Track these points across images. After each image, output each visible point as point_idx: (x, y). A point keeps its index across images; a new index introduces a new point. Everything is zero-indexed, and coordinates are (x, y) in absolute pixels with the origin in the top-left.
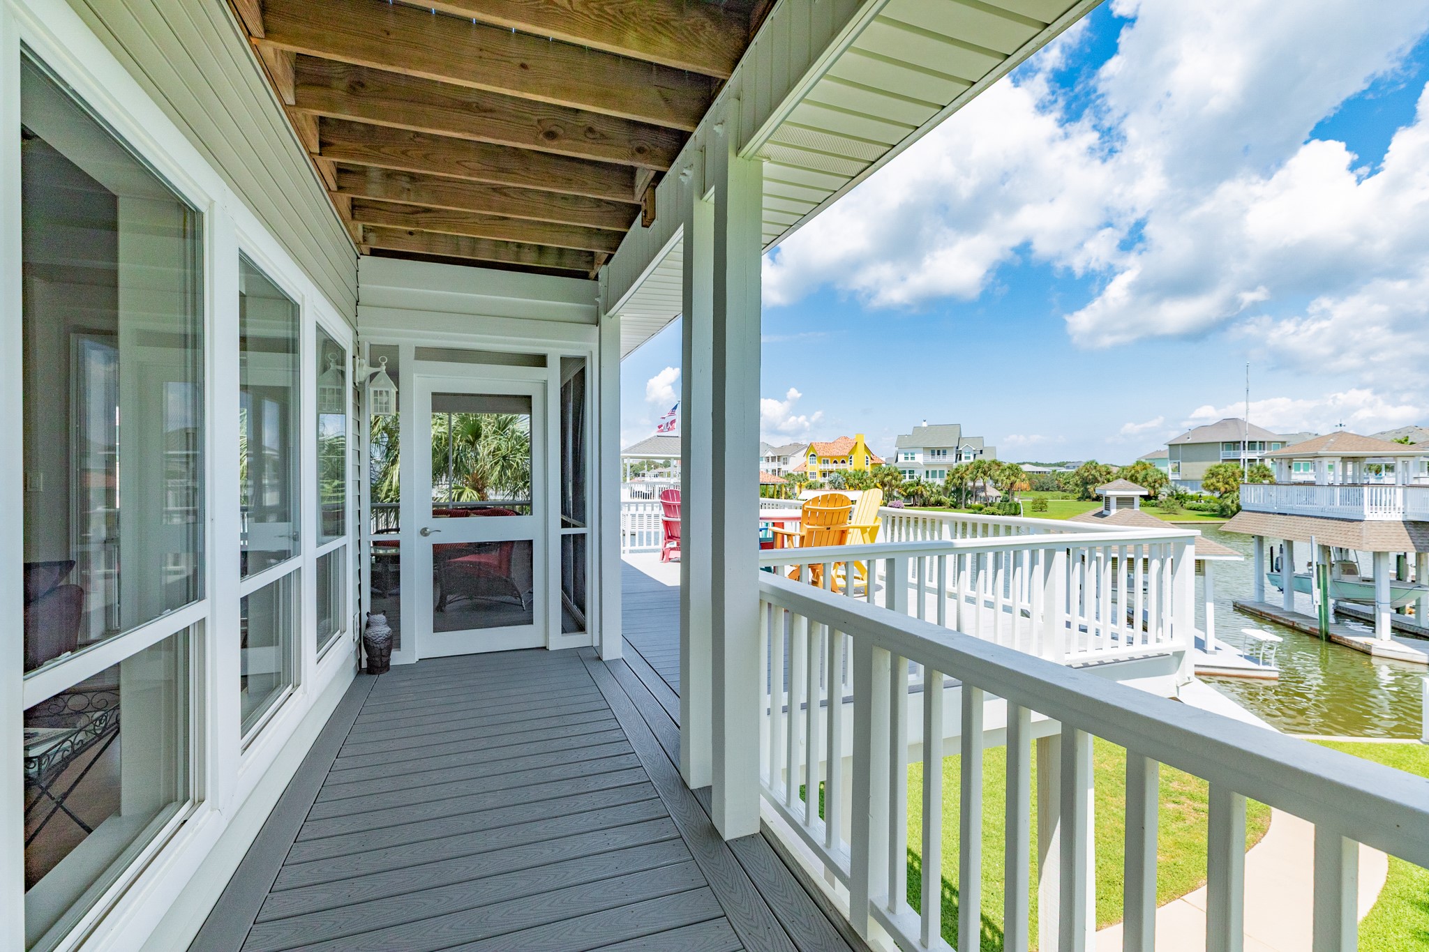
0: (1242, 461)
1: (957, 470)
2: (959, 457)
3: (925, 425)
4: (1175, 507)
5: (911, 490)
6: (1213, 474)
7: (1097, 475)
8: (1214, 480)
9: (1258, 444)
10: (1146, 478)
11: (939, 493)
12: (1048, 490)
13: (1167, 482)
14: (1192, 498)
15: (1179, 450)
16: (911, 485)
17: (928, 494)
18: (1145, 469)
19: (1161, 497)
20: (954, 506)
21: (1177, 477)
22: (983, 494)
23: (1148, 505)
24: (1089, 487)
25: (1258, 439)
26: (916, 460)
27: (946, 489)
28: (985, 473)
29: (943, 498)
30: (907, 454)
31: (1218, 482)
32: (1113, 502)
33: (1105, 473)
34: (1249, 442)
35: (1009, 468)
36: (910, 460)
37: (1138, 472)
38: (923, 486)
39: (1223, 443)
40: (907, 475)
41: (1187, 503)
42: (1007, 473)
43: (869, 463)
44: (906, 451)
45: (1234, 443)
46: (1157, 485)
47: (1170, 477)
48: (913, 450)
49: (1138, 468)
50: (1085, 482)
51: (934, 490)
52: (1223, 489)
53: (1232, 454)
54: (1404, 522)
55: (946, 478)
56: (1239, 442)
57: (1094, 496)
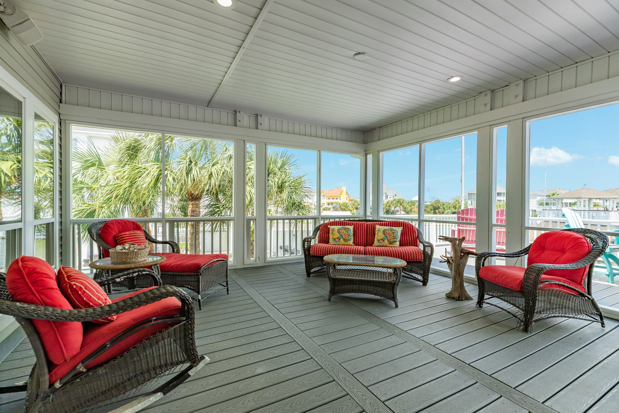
2: (387, 197)
28: (401, 204)
35: (411, 202)
37: (456, 204)
42: (410, 204)
43: (348, 199)
49: (456, 203)
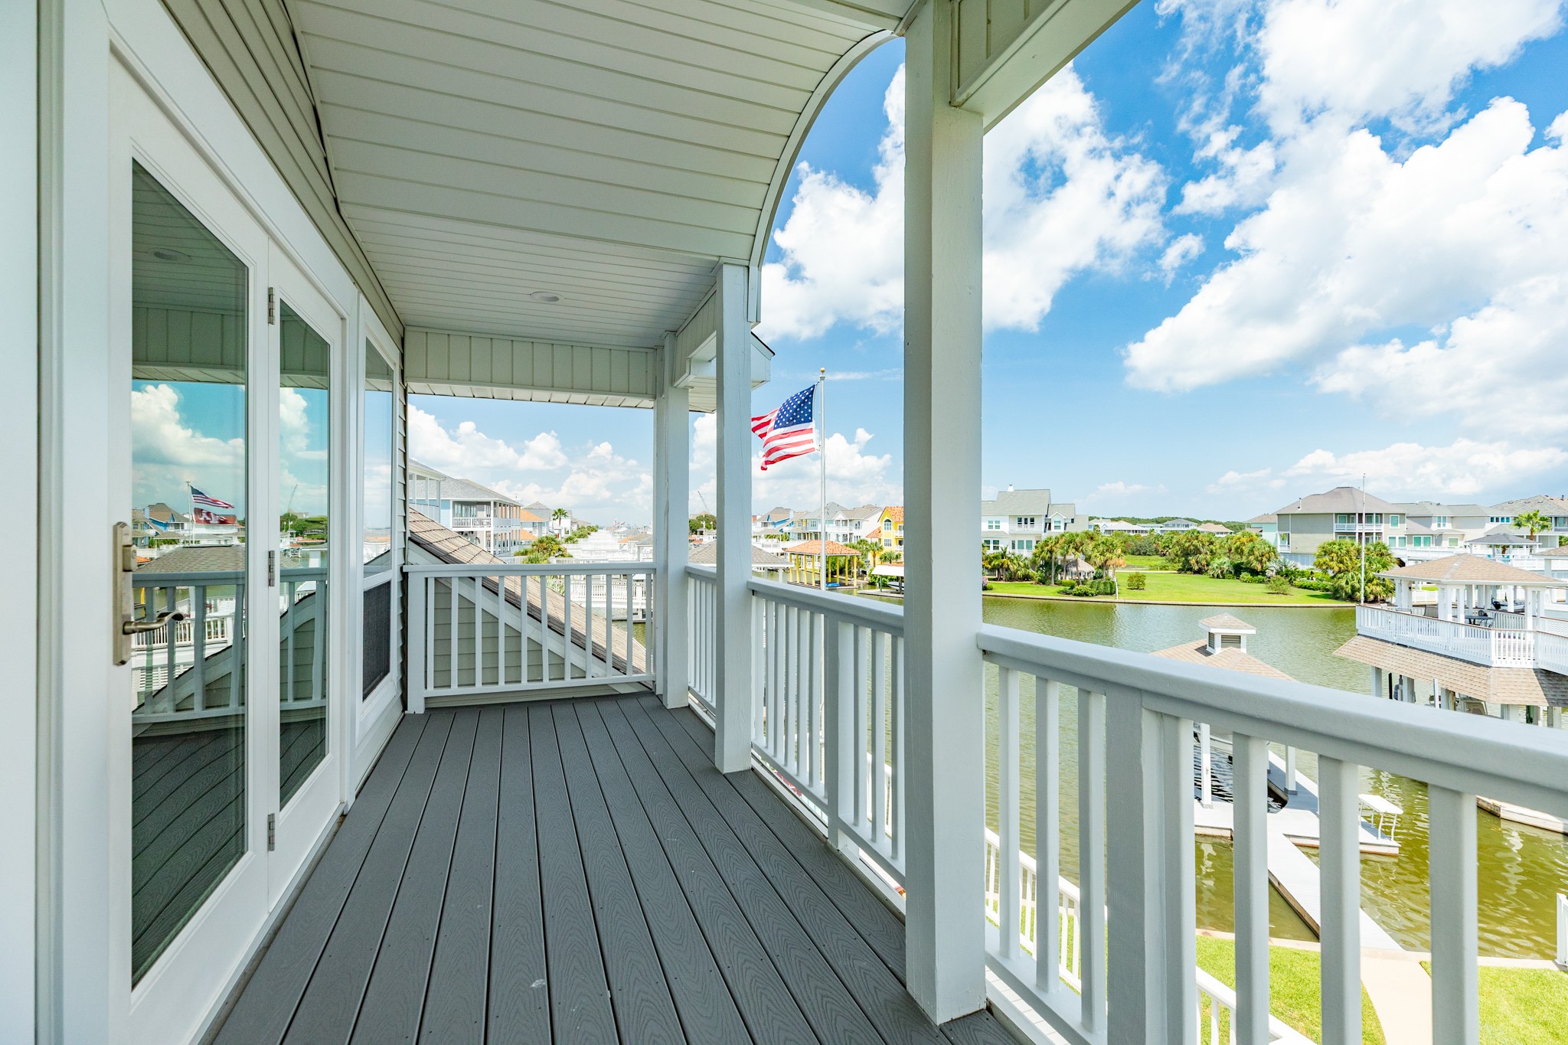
0: (1357, 535)
1: (1046, 543)
2: (1048, 526)
3: (1011, 489)
4: (1284, 586)
5: (995, 562)
6: (1325, 552)
7: (1199, 545)
8: (1327, 558)
9: (1375, 515)
10: (1252, 551)
11: (1026, 567)
12: (1145, 554)
13: (1276, 557)
14: (1303, 574)
15: (1289, 521)
16: (996, 558)
17: (1015, 567)
18: (1251, 541)
19: (1269, 573)
20: (1043, 582)
21: (1286, 550)
22: (1074, 569)
23: (1255, 581)
24: (1190, 558)
25: (1375, 511)
26: (1001, 530)
27: (1034, 563)
28: (1076, 547)
29: (1031, 572)
30: (992, 522)
31: (1332, 560)
32: (1218, 640)
33: (1207, 544)
34: (1366, 514)
35: (1103, 543)
36: (994, 529)
37: (1243, 544)
38: (1009, 558)
39: (1336, 514)
40: (992, 545)
41: (1298, 580)
42: (1101, 549)
44: (991, 518)
45: (1349, 514)
46: (1264, 559)
47: (1279, 550)
48: (997, 518)
50: (1186, 553)
51: (1022, 564)
52: (1336, 569)
53: (1346, 527)
54: (1536, 671)
55: (1034, 550)
56: (1355, 514)
57: (1196, 568)
